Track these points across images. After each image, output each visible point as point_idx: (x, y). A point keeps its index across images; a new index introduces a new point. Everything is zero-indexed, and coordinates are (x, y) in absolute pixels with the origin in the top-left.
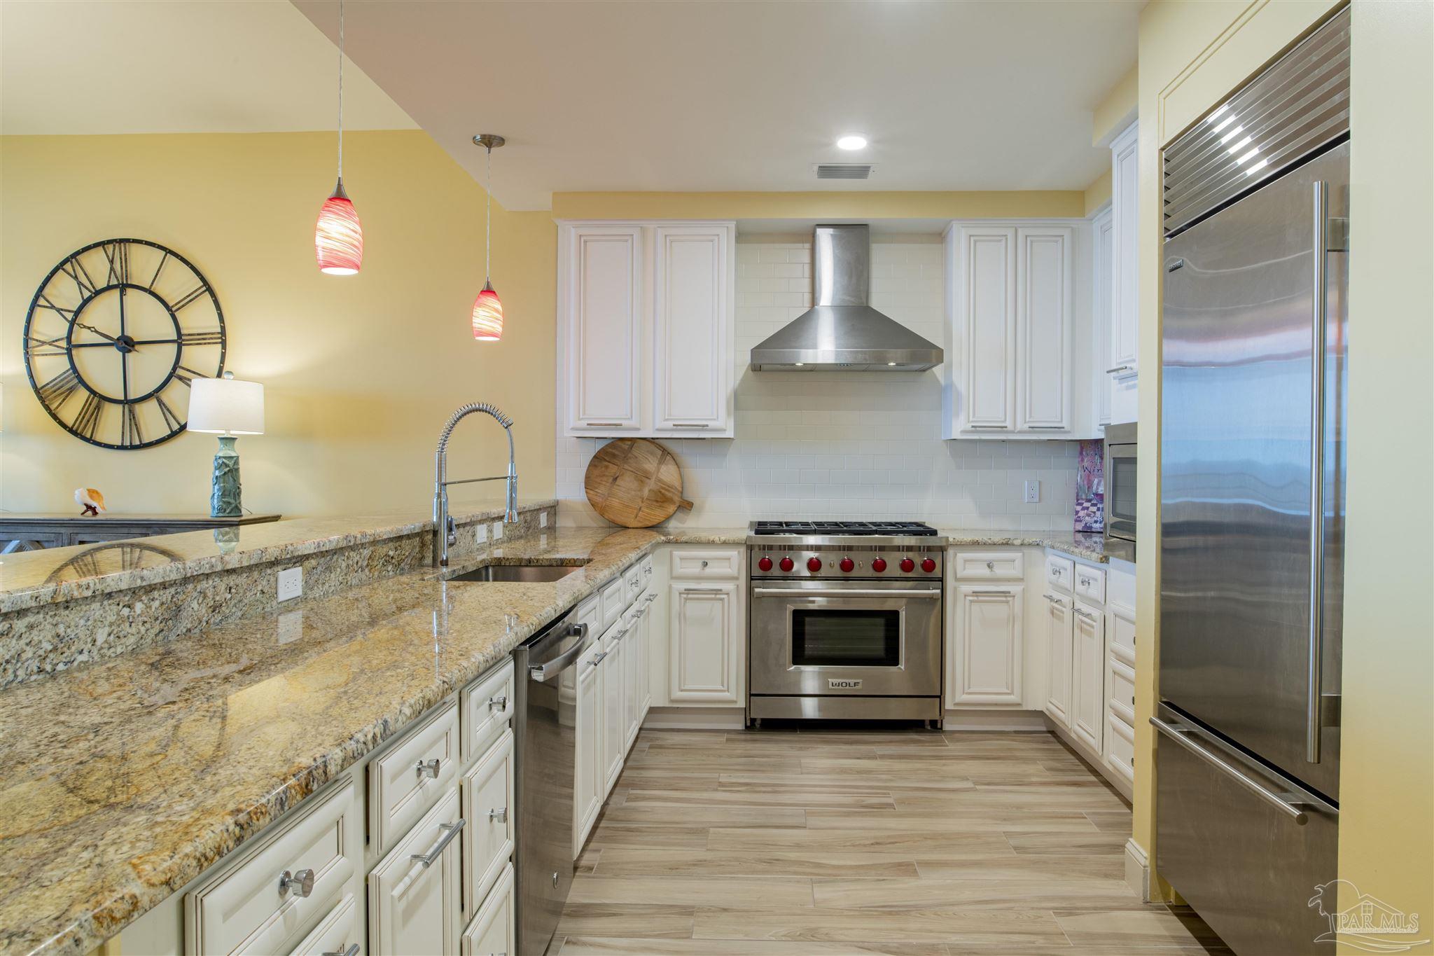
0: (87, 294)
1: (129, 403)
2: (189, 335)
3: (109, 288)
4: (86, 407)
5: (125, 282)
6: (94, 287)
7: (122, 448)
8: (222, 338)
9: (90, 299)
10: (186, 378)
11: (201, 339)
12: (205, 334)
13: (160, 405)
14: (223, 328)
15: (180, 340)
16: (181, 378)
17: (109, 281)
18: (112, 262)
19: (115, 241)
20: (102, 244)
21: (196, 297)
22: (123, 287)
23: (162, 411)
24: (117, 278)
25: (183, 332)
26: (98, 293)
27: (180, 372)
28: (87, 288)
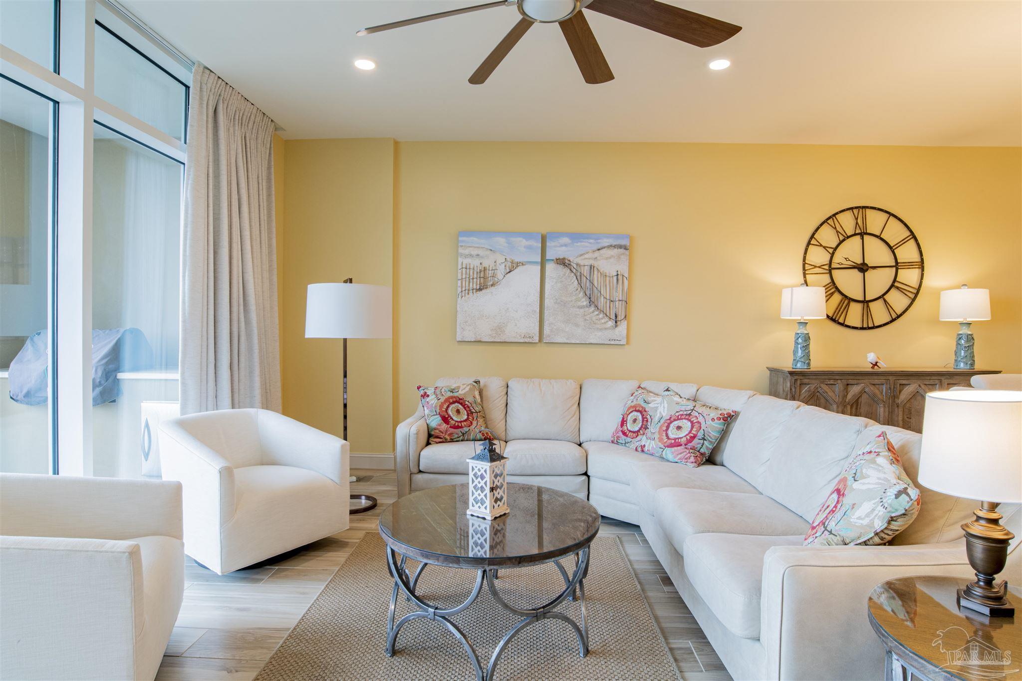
0: (841, 238)
1: (865, 302)
2: (903, 263)
3: (855, 234)
4: (841, 305)
5: (865, 232)
6: (846, 234)
7: (862, 328)
8: (921, 265)
9: (844, 240)
10: (901, 288)
11: (910, 265)
12: (913, 262)
13: (886, 304)
14: (922, 260)
15: (897, 266)
16: (898, 288)
17: (855, 231)
18: (857, 219)
19: (860, 207)
20: (852, 209)
21: (908, 241)
22: (862, 235)
23: (887, 305)
24: (860, 229)
25: (899, 261)
26: (849, 237)
27: (896, 284)
28: (842, 235)
